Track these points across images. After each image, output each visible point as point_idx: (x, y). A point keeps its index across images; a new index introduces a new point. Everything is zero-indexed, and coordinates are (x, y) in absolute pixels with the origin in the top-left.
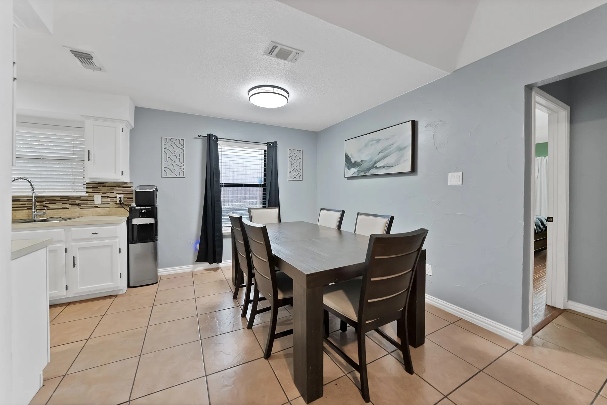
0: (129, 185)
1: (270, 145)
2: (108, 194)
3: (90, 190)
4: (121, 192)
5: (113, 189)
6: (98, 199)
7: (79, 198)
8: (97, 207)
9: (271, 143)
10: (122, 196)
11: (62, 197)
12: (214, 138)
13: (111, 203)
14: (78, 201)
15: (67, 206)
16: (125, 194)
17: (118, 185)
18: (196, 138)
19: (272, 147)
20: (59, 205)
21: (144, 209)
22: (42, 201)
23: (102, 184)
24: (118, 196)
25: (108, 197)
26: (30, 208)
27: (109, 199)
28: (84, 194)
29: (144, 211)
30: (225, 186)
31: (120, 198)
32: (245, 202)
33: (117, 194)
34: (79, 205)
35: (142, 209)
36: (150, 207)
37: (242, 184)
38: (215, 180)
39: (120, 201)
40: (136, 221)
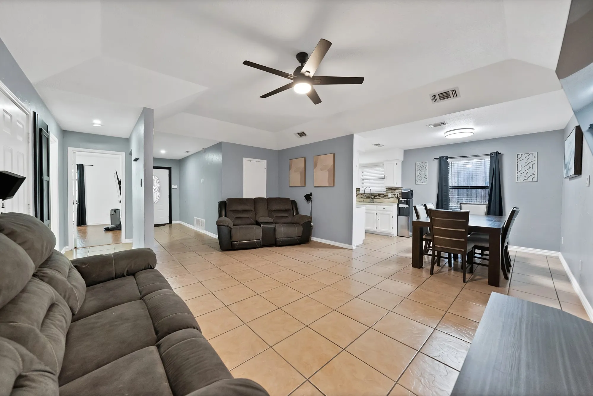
0: (401, 189)
1: (493, 155)
2: (393, 193)
3: (387, 191)
4: (398, 192)
5: (395, 191)
6: (390, 195)
7: (383, 194)
8: (389, 199)
9: (494, 153)
10: (398, 194)
11: (379, 194)
12: (445, 158)
13: (394, 197)
14: (383, 196)
15: (380, 197)
16: (399, 193)
17: (397, 189)
18: (434, 160)
19: (494, 156)
20: (378, 197)
21: (404, 200)
22: (373, 196)
23: (391, 188)
24: (397, 194)
25: (393, 194)
26: (370, 198)
27: (394, 195)
28: (385, 193)
29: (403, 201)
30: (454, 188)
31: (397, 195)
32: (472, 200)
33: (397, 193)
34: (383, 197)
35: (403, 200)
36: (406, 200)
37: (469, 187)
38: (444, 184)
39: (397, 196)
40: (401, 206)
